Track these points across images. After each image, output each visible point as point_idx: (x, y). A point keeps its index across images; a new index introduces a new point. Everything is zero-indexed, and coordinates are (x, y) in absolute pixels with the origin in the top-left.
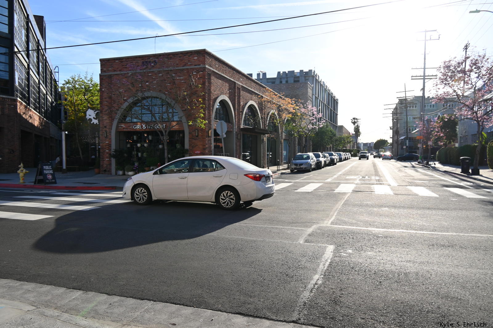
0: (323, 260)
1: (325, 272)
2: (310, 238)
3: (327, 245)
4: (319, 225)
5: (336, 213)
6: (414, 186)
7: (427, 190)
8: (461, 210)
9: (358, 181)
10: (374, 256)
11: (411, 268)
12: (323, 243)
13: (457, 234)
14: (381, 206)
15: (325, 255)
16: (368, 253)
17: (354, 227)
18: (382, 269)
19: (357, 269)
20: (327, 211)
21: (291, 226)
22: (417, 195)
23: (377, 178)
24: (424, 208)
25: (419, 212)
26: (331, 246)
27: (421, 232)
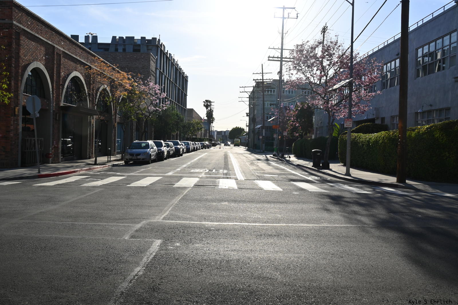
0: (148, 253)
1: (148, 264)
2: (137, 234)
3: (155, 240)
4: (148, 221)
5: (171, 208)
6: (262, 180)
7: (273, 184)
8: (299, 203)
9: (203, 175)
10: (201, 247)
11: (234, 256)
12: (150, 238)
13: (287, 225)
14: (222, 201)
15: (150, 249)
16: (196, 245)
17: (188, 222)
18: (206, 258)
19: (181, 260)
20: (161, 206)
21: (117, 223)
22: (262, 189)
23: (225, 172)
24: (263, 202)
25: (258, 205)
26: (158, 240)
27: (254, 224)
